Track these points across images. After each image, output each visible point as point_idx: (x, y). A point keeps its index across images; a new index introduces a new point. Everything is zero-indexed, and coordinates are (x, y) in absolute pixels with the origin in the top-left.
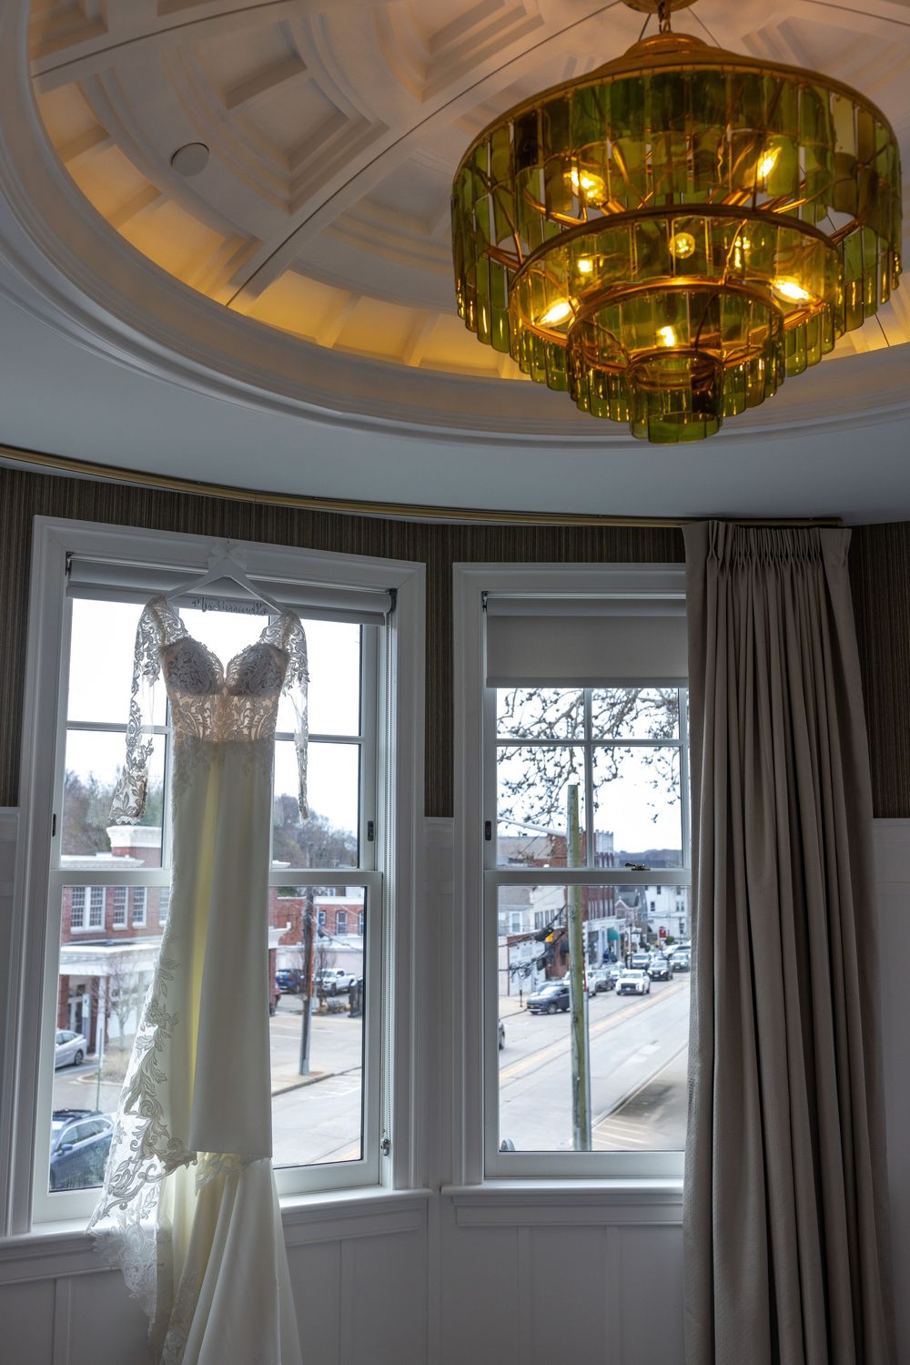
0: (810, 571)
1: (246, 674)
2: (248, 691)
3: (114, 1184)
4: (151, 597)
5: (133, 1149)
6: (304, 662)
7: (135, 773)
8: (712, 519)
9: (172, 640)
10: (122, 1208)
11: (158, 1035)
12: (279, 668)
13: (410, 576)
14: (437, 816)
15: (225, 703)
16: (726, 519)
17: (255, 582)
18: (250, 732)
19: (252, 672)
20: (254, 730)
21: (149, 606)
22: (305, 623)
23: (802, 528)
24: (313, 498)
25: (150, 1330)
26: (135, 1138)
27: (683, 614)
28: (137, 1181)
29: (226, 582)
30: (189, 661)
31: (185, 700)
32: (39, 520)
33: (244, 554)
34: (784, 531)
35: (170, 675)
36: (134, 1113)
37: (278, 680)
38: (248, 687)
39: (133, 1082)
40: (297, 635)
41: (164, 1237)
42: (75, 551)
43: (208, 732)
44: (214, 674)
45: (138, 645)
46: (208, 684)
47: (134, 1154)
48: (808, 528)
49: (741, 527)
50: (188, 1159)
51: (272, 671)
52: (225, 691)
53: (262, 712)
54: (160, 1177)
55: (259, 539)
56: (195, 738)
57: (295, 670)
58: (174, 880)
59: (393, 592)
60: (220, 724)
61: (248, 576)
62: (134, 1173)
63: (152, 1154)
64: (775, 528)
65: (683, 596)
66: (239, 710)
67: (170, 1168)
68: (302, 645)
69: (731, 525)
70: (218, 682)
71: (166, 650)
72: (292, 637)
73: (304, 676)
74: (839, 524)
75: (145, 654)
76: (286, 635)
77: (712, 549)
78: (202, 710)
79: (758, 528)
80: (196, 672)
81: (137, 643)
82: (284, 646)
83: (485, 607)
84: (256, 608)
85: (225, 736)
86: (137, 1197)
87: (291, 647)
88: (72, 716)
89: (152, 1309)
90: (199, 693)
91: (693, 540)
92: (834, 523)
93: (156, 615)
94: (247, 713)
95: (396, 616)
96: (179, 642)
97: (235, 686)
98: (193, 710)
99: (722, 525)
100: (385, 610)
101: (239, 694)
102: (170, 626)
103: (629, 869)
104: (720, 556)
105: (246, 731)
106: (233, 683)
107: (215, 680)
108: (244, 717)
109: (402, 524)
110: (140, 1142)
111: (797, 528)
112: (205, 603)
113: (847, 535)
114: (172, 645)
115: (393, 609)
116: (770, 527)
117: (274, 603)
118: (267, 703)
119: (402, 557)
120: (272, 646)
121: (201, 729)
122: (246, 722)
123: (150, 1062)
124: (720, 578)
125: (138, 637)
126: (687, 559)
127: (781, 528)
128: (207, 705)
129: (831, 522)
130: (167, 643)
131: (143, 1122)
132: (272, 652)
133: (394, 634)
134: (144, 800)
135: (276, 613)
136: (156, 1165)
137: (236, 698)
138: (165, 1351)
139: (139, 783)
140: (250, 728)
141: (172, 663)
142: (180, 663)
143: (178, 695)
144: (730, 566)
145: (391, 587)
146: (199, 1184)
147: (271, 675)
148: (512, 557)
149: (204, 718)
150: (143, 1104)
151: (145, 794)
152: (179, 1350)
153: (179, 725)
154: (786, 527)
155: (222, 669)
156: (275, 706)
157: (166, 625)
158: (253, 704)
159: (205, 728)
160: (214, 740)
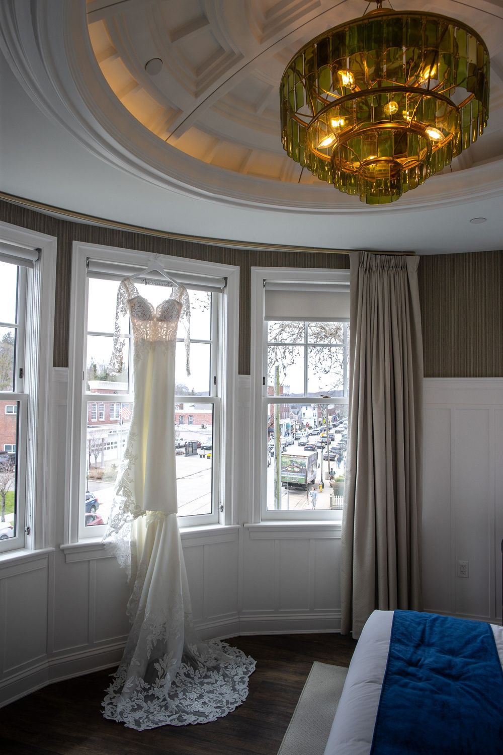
0: (401, 274)
1: (164, 312)
2: (165, 320)
3: (113, 523)
4: (123, 278)
5: (120, 510)
6: (188, 308)
7: (118, 354)
8: (365, 251)
9: (133, 297)
10: (117, 533)
11: (129, 464)
12: (178, 310)
13: (233, 272)
14: (243, 374)
15: (155, 325)
16: (368, 251)
17: (168, 273)
18: (166, 337)
19: (167, 311)
20: (167, 336)
21: (123, 282)
22: (189, 291)
23: (399, 255)
24: (193, 236)
25: (128, 580)
26: (121, 505)
27: (348, 291)
28: (122, 522)
29: (155, 272)
30: (140, 306)
31: (139, 323)
32: (74, 242)
33: (164, 261)
34: (391, 256)
35: (132, 312)
36: (120, 495)
37: (178, 315)
38: (165, 318)
39: (120, 483)
40: (186, 296)
41: (133, 544)
42: (91, 257)
43: (148, 337)
44: (150, 312)
45: (118, 299)
46: (148, 316)
47: (121, 512)
48: (401, 255)
49: (374, 254)
50: (143, 514)
51: (175, 311)
52: (155, 319)
53: (171, 329)
54: (131, 521)
55: (169, 254)
56: (143, 340)
57: (185, 311)
58: (135, 399)
59: (226, 279)
60: (153, 333)
61: (165, 270)
62: (121, 519)
63: (128, 511)
64: (388, 255)
65: (349, 283)
66: (161, 328)
67: (136, 517)
68: (188, 301)
69: (370, 253)
70: (152, 316)
71: (130, 301)
72: (183, 297)
73: (188, 313)
74: (414, 254)
75: (121, 303)
76: (181, 295)
77: (361, 264)
78: (146, 328)
79: (381, 255)
80: (143, 311)
81: (118, 298)
82: (180, 301)
83: (264, 286)
84: (168, 284)
85: (156, 339)
86: (122, 529)
87: (183, 301)
88: (89, 330)
89: (129, 572)
90: (145, 320)
91: (353, 260)
92: (412, 254)
93: (125, 286)
94: (165, 329)
95: (227, 289)
96: (136, 298)
97: (160, 317)
98: (142, 327)
99: (366, 253)
100: (222, 287)
101: (161, 321)
102: (132, 291)
103: (322, 397)
104: (365, 267)
105: (164, 337)
106: (158, 316)
107: (151, 315)
108: (163, 330)
109: (230, 249)
110: (123, 507)
111: (397, 255)
112: (146, 281)
113: (418, 259)
114: (133, 299)
115: (225, 286)
116: (386, 255)
117: (176, 282)
118: (173, 325)
119: (229, 264)
120: (175, 300)
121: (145, 335)
122: (165, 333)
123: (126, 474)
124: (365, 276)
125: (118, 295)
126: (351, 267)
127: (390, 255)
128: (148, 325)
129: (410, 253)
130: (130, 298)
131: (124, 499)
132: (175, 303)
133: (226, 297)
134: (122, 365)
135: (176, 286)
136: (130, 516)
137: (160, 323)
138: (135, 589)
139: (119, 358)
140: (166, 336)
141: (132, 307)
142: (136, 307)
143: (135, 321)
144: (368, 271)
145: (225, 276)
146: (147, 523)
147: (175, 313)
148: (276, 265)
149: (147, 331)
150: (124, 491)
151: (122, 363)
152: (141, 587)
153: (136, 333)
154: (392, 255)
155: (154, 310)
156: (176, 326)
157: (130, 290)
158: (167, 325)
159: (147, 335)
160: (151, 340)
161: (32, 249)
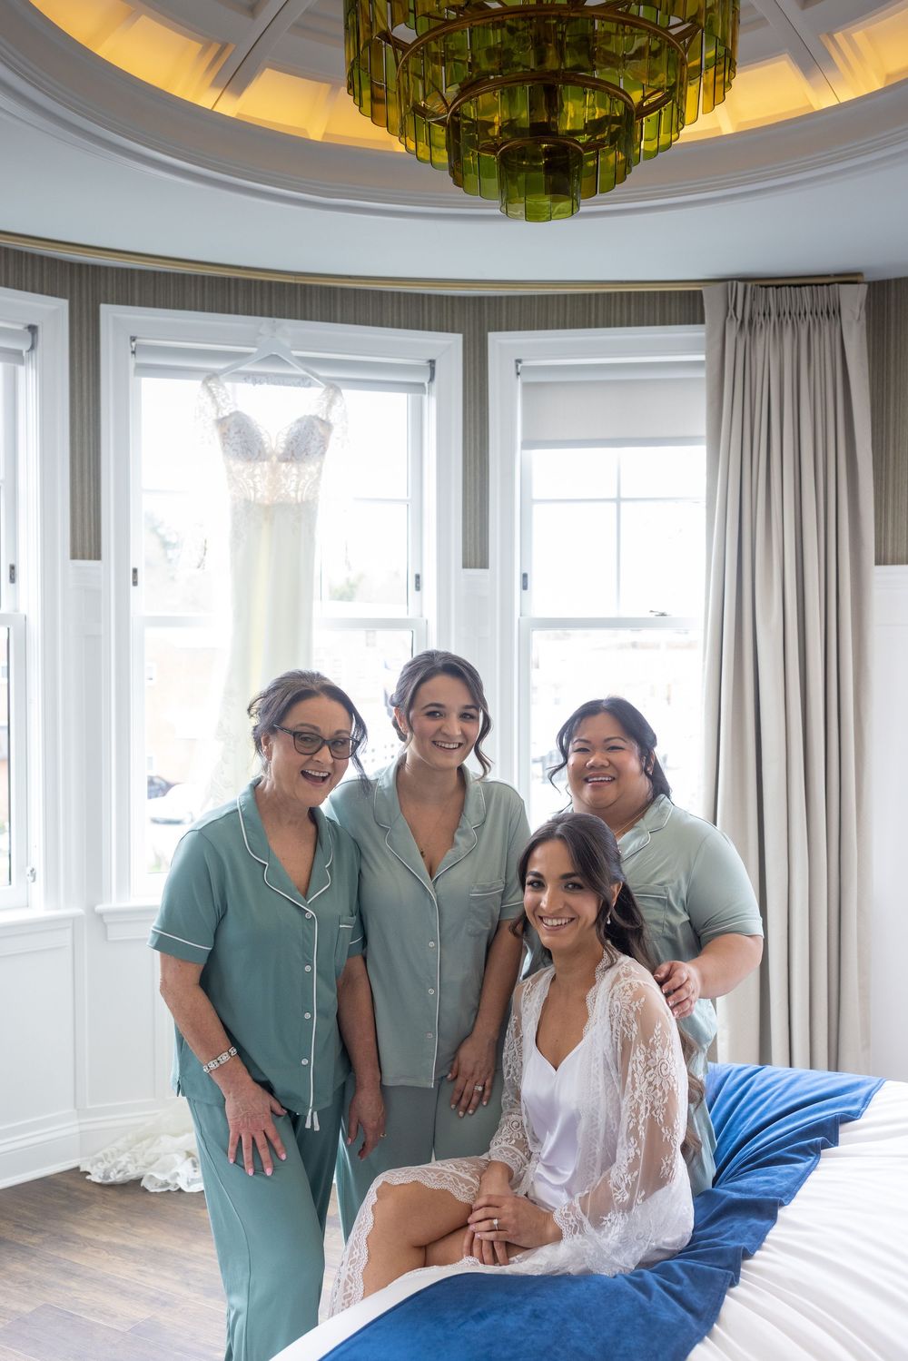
0: (827, 328)
1: (292, 443)
2: (293, 458)
4: (204, 375)
8: (732, 279)
9: (226, 413)
12: (323, 437)
13: (448, 346)
14: (473, 568)
15: (274, 470)
16: (745, 279)
17: (298, 357)
18: (297, 495)
19: (296, 441)
20: (299, 493)
21: (204, 382)
23: (822, 285)
24: (350, 277)
27: (702, 374)
29: (274, 359)
30: (239, 432)
31: (239, 466)
32: (104, 308)
33: (290, 333)
34: (803, 288)
35: (224, 445)
37: (322, 448)
38: (293, 455)
40: (341, 406)
42: (139, 336)
43: (259, 495)
44: (262, 443)
46: (256, 452)
48: (828, 284)
49: (761, 286)
51: (315, 439)
52: (274, 459)
53: (307, 477)
55: (304, 318)
56: (247, 501)
57: (338, 438)
59: (432, 363)
60: (271, 487)
61: (295, 353)
64: (795, 286)
65: (702, 357)
66: (286, 476)
69: (749, 285)
70: (268, 451)
71: (221, 422)
72: (334, 408)
74: (859, 279)
76: (329, 406)
77: (731, 310)
78: (253, 476)
79: (777, 287)
80: (246, 442)
82: (327, 417)
83: (518, 374)
84: (303, 381)
85: (275, 498)
87: (334, 417)
90: (250, 460)
91: (713, 303)
92: (854, 279)
93: (209, 389)
94: (294, 478)
95: (435, 385)
96: (231, 415)
97: (284, 454)
98: (245, 476)
99: (741, 285)
100: (425, 380)
101: (286, 460)
102: (223, 401)
103: (652, 615)
104: (739, 316)
105: (293, 494)
106: (281, 451)
107: (265, 449)
108: (293, 481)
109: (440, 297)
111: (816, 285)
112: (255, 378)
113: (863, 289)
114: (225, 418)
115: (431, 379)
116: (790, 286)
117: (318, 377)
118: (312, 468)
119: (440, 329)
120: (316, 418)
121: (252, 493)
122: (293, 485)
124: (738, 337)
126: (706, 320)
127: (800, 286)
128: (258, 471)
129: (850, 278)
130: (221, 416)
132: (316, 422)
133: (433, 401)
135: (320, 386)
137: (284, 465)
140: (296, 491)
141: (225, 434)
142: (232, 434)
143: (231, 462)
144: (749, 325)
145: (430, 358)
147: (314, 444)
148: (545, 325)
149: (255, 483)
153: (234, 488)
154: (805, 285)
155: (271, 440)
156: (320, 471)
157: (219, 400)
158: (299, 469)
159: (256, 490)
160: (267, 502)
161: (20, 327)
